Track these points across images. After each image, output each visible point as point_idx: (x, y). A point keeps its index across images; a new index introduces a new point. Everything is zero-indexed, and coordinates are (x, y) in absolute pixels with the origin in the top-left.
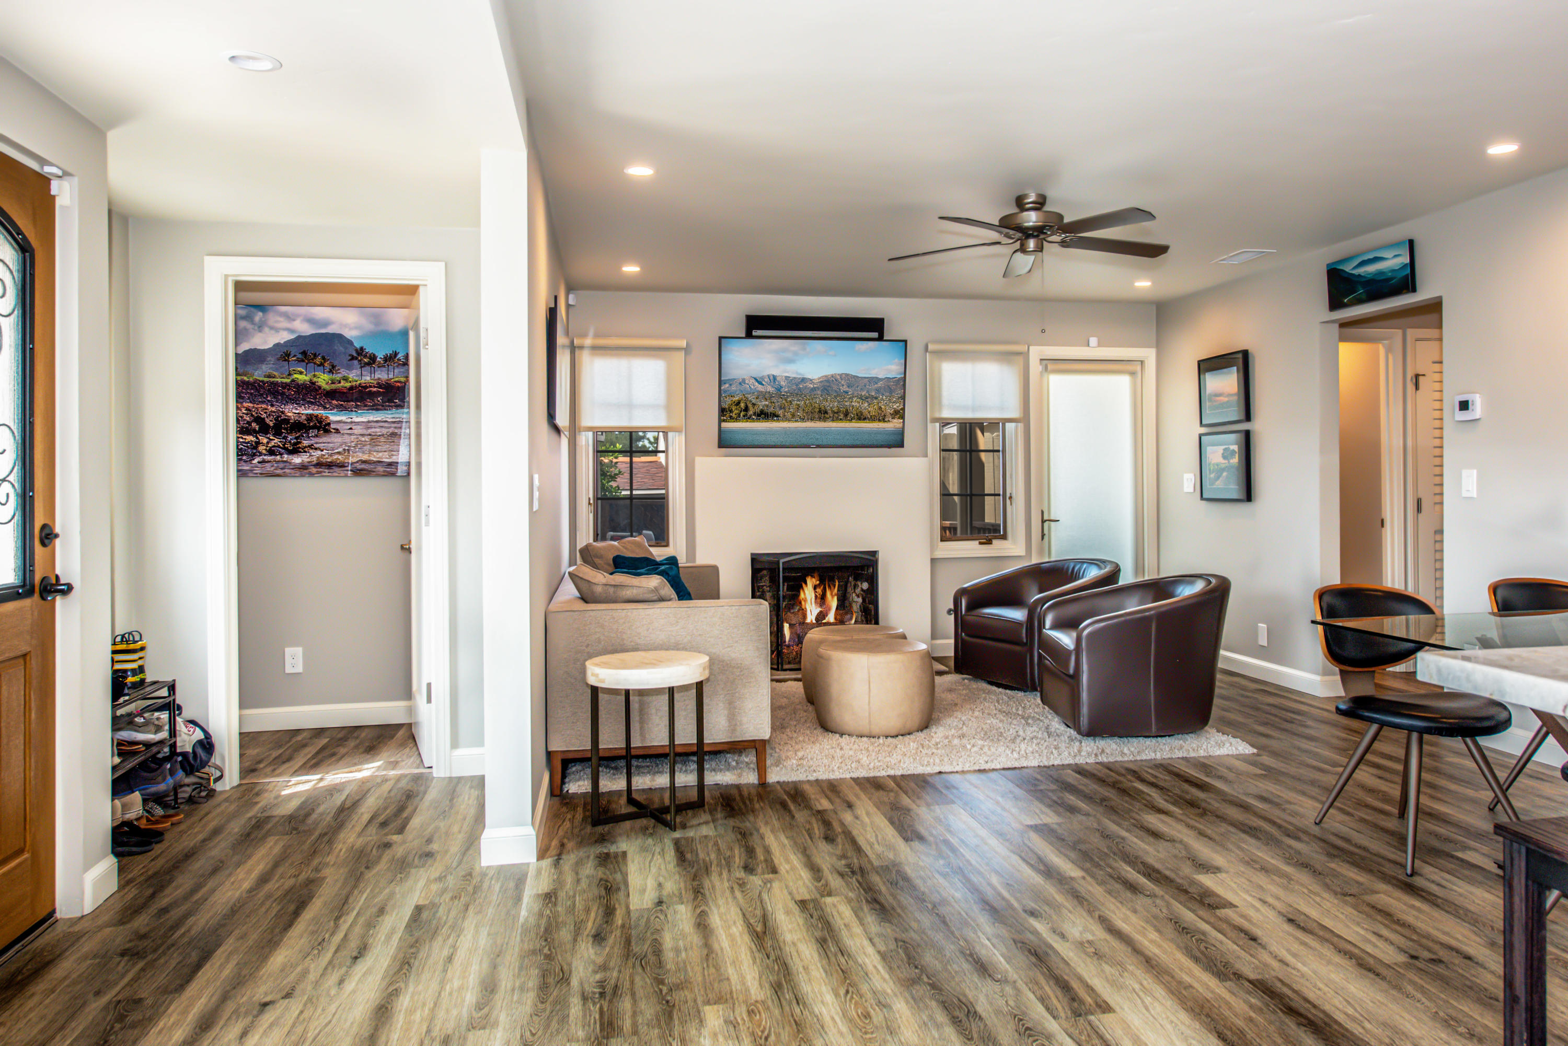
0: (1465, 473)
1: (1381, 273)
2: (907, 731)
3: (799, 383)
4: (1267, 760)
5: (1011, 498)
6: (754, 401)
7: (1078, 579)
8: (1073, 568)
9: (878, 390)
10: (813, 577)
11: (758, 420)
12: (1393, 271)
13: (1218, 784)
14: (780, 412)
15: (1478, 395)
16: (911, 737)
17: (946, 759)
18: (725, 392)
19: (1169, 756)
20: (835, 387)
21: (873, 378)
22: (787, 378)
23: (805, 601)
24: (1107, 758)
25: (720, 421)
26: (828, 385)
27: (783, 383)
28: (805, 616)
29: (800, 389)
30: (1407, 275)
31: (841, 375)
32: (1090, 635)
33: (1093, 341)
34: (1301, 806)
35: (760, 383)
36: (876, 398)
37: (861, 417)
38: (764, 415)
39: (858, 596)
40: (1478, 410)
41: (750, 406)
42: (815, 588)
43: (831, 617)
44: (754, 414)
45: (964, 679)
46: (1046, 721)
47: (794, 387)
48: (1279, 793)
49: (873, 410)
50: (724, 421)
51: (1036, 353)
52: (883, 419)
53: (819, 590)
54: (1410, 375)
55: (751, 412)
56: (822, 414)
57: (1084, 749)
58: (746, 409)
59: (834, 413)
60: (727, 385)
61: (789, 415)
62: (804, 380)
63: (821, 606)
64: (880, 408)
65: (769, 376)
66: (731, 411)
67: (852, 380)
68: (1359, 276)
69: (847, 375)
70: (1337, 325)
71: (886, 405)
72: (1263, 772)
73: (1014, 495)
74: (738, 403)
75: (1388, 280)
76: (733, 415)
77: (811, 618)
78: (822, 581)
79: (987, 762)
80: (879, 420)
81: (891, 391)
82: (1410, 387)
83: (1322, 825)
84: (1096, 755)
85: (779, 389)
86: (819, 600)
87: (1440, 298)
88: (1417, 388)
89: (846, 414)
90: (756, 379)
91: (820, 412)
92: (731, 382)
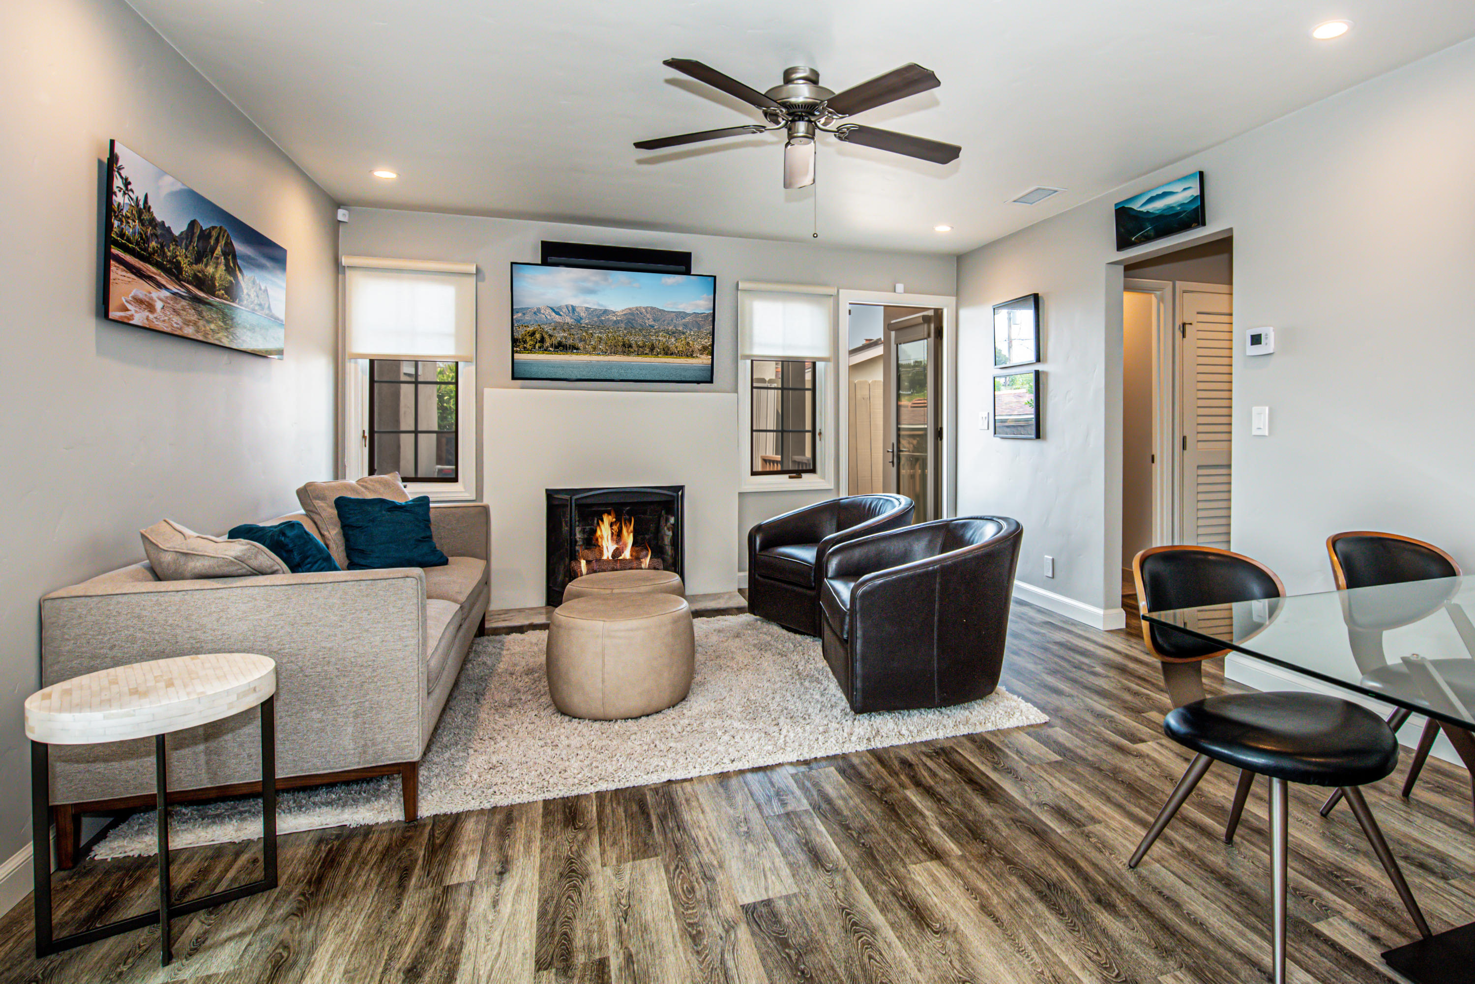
0: (1255, 410)
1: (1171, 208)
2: (654, 710)
3: (601, 315)
4: (1060, 734)
5: (820, 434)
6: (550, 332)
7: (875, 516)
8: (871, 504)
9: (685, 325)
10: (609, 514)
11: (555, 352)
12: (1182, 205)
13: (1007, 785)
14: (581, 345)
15: (1272, 328)
16: (660, 716)
17: (682, 760)
18: (518, 321)
19: (953, 734)
20: (640, 321)
21: (680, 312)
22: (587, 309)
23: (602, 538)
24: (881, 742)
25: (513, 352)
26: (632, 319)
27: (582, 314)
28: (601, 553)
29: (601, 321)
30: (1197, 208)
31: (646, 308)
32: (864, 594)
33: (900, 287)
34: (1107, 826)
35: (557, 313)
36: (684, 333)
37: (667, 352)
38: (561, 347)
39: (669, 529)
40: (1269, 345)
41: (546, 336)
42: (611, 525)
43: (627, 554)
44: (552, 346)
45: (757, 620)
46: (826, 683)
47: (596, 319)
48: (1077, 799)
49: (680, 345)
50: (517, 352)
51: (847, 297)
52: (691, 355)
53: (615, 528)
54: (1178, 323)
55: (547, 344)
56: (627, 348)
57: (856, 730)
58: (542, 340)
59: (639, 346)
60: (520, 315)
61: (589, 348)
62: (606, 312)
63: (617, 543)
64: (688, 344)
65: (567, 307)
66: (525, 342)
67: (658, 314)
68: (1148, 212)
69: (652, 308)
70: (1122, 268)
71: (694, 340)
72: (1059, 758)
73: (823, 432)
74: (533, 334)
75: (1178, 214)
76: (528, 347)
77: (607, 555)
78: (618, 519)
79: (733, 761)
80: (687, 356)
81: (699, 327)
82: (1179, 334)
83: (1140, 869)
84: (869, 739)
85: (579, 320)
86: (615, 537)
87: (1231, 230)
88: (1184, 336)
89: (652, 349)
90: (552, 309)
91: (624, 345)
92: (524, 311)
